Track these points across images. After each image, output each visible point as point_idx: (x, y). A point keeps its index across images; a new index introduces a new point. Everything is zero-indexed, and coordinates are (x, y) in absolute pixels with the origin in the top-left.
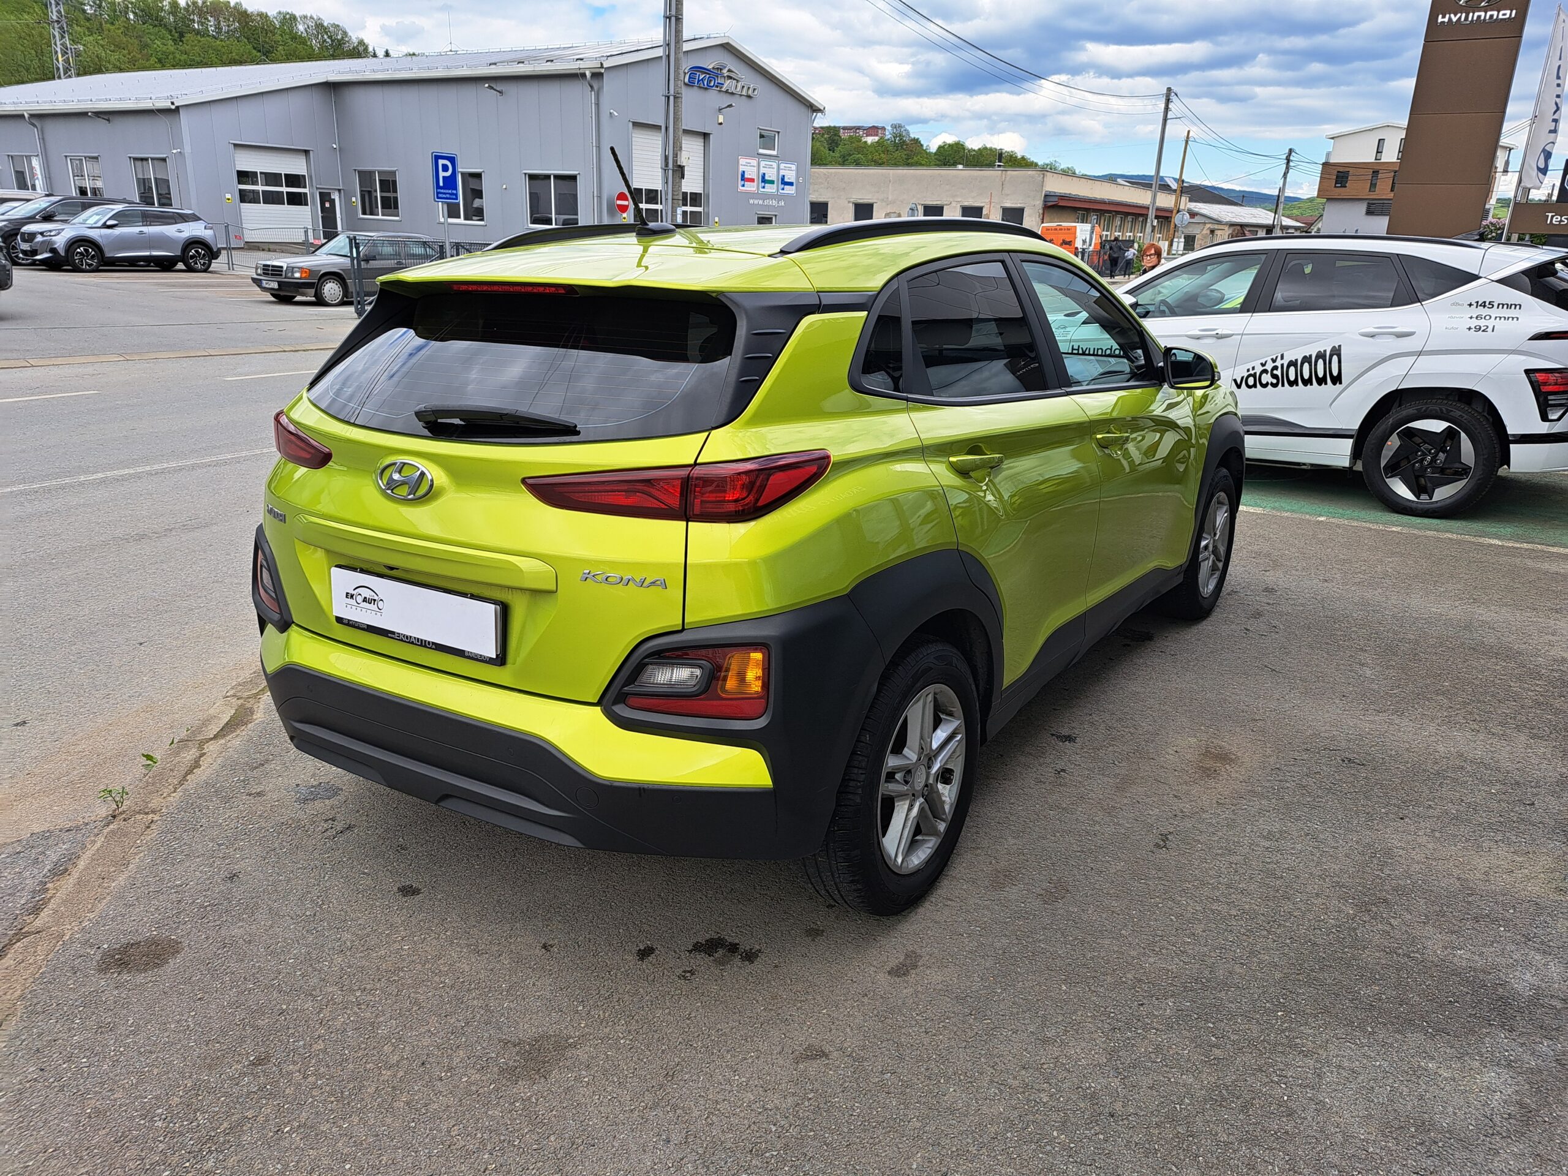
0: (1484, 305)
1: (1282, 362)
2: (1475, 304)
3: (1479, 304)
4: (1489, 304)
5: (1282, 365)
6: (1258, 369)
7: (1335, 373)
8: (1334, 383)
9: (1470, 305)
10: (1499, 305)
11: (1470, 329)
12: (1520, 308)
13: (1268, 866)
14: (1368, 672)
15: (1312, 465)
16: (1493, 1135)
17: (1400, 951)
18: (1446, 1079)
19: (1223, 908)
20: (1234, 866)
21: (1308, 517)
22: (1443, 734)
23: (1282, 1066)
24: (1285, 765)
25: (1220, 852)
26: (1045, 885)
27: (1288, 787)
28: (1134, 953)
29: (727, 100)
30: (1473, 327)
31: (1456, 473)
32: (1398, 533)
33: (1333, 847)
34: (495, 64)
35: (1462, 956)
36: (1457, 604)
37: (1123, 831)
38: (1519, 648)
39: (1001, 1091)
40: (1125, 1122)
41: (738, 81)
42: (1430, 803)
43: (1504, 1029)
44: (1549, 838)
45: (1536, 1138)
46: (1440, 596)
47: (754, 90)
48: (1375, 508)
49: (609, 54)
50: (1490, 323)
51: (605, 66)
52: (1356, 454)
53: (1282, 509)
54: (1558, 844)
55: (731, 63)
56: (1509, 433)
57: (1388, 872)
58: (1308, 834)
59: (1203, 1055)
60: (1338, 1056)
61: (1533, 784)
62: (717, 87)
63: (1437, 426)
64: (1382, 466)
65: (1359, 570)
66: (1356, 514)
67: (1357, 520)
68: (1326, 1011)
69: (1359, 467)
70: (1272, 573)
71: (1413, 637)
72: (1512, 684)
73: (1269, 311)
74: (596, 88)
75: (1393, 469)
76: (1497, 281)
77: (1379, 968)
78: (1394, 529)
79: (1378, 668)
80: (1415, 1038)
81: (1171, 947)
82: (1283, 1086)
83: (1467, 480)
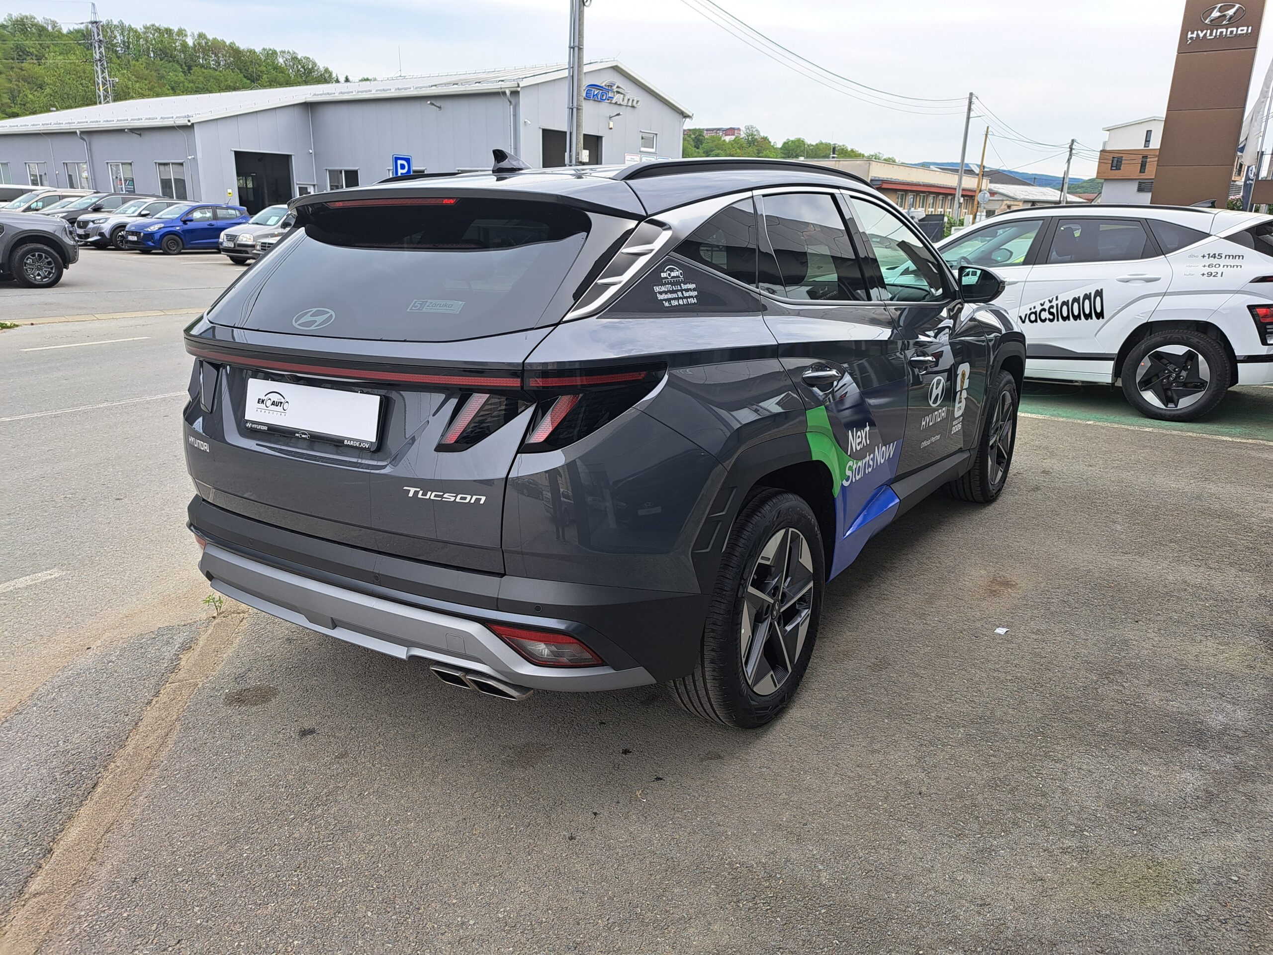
0: (1214, 256)
1: (1057, 302)
2: (1207, 256)
3: (1211, 255)
4: (1219, 256)
5: (1057, 305)
6: (1038, 309)
7: (1099, 310)
8: (1098, 318)
9: (1204, 256)
10: (1226, 256)
11: (1203, 275)
12: (1243, 258)
13: (1035, 650)
14: (1119, 528)
15: (1083, 382)
16: (1185, 808)
17: (1129, 702)
18: (1155, 776)
19: (1002, 676)
20: (1010, 650)
21: (1079, 421)
22: (1173, 568)
23: (1039, 768)
24: (1052, 588)
25: (1001, 641)
26: (873, 660)
27: (1053, 602)
28: (937, 702)
29: (616, 110)
30: (1206, 273)
31: (1196, 386)
32: (1150, 432)
33: (1085, 639)
34: (435, 86)
35: (1174, 706)
36: (1192, 481)
37: (930, 628)
38: (1237, 511)
39: (843, 779)
40: (929, 798)
41: (624, 95)
42: (1159, 612)
43: (1200, 748)
44: (1247, 635)
45: (1215, 810)
46: (1179, 476)
47: (638, 102)
48: (1133, 415)
49: (524, 76)
50: (1220, 270)
51: (521, 86)
52: (1117, 373)
53: (1059, 416)
54: (1252, 638)
55: (619, 81)
56: (1236, 354)
57: (1124, 655)
58: (1066, 631)
59: (984, 761)
60: (1079, 762)
61: (1238, 601)
62: (608, 100)
63: (1179, 350)
64: (1137, 382)
65: (1117, 458)
66: (1117, 419)
67: (1118, 423)
68: (1072, 736)
69: (1119, 383)
70: (1049, 460)
71: (1155, 504)
72: (1229, 535)
73: (1046, 263)
74: (513, 102)
75: (1146, 384)
76: (1224, 238)
77: (1112, 712)
78: (1147, 430)
79: (1127, 525)
80: (1134, 753)
81: (963, 698)
82: (1040, 779)
83: (1204, 392)
